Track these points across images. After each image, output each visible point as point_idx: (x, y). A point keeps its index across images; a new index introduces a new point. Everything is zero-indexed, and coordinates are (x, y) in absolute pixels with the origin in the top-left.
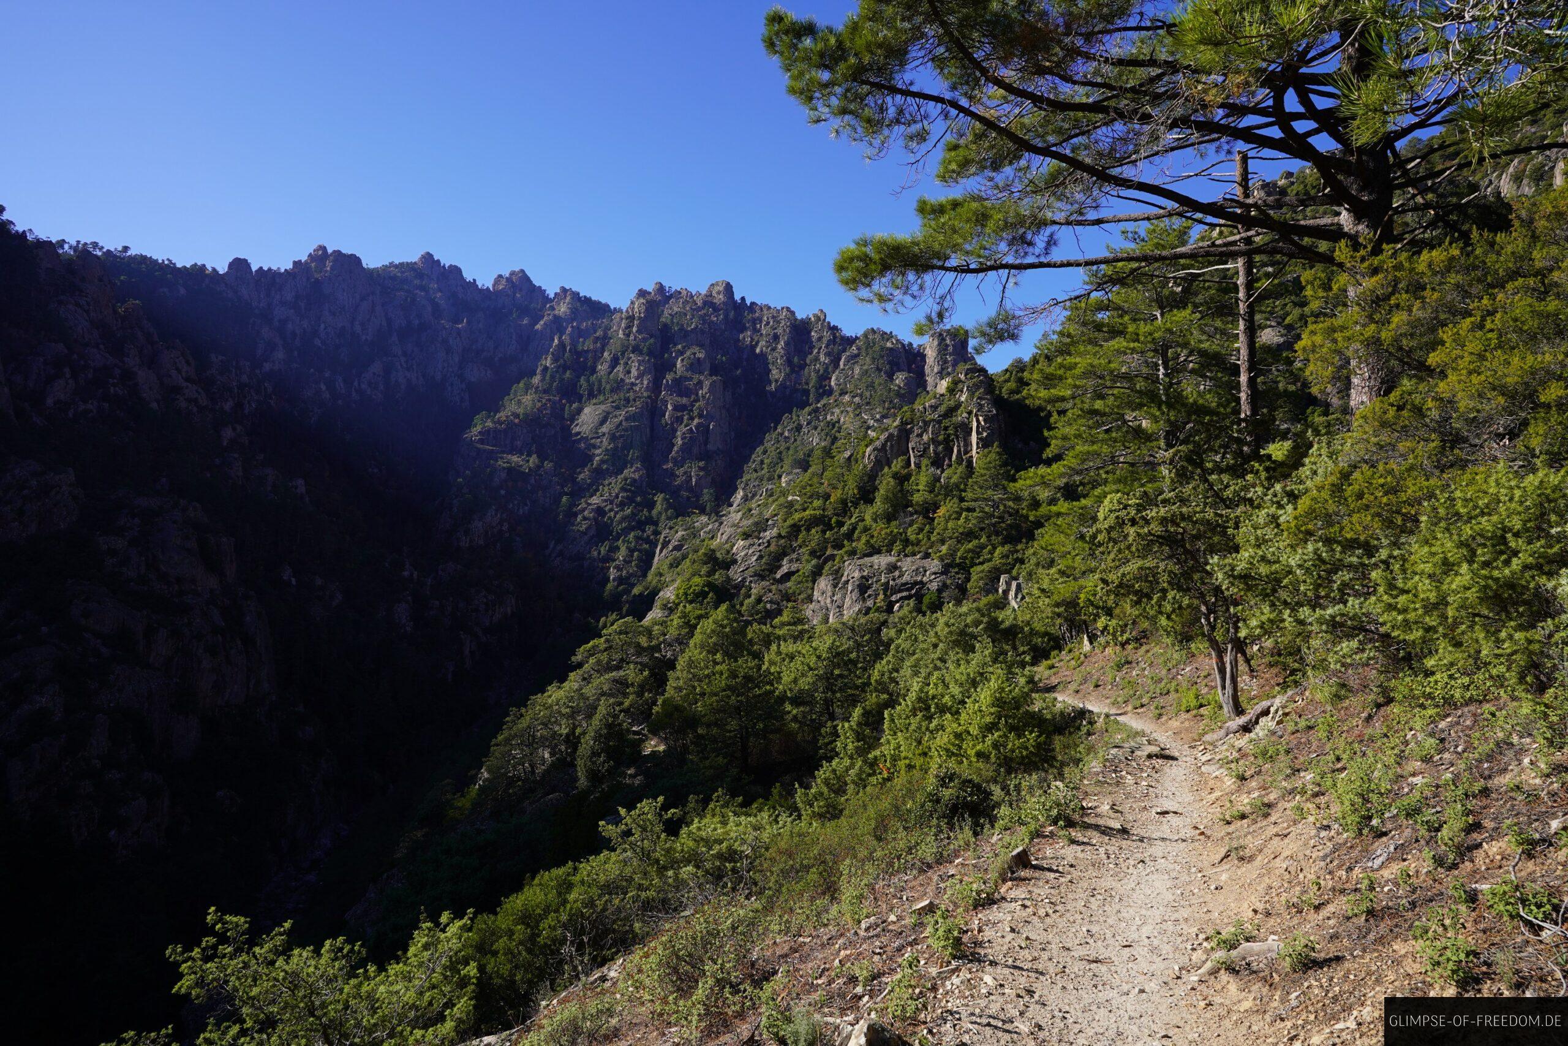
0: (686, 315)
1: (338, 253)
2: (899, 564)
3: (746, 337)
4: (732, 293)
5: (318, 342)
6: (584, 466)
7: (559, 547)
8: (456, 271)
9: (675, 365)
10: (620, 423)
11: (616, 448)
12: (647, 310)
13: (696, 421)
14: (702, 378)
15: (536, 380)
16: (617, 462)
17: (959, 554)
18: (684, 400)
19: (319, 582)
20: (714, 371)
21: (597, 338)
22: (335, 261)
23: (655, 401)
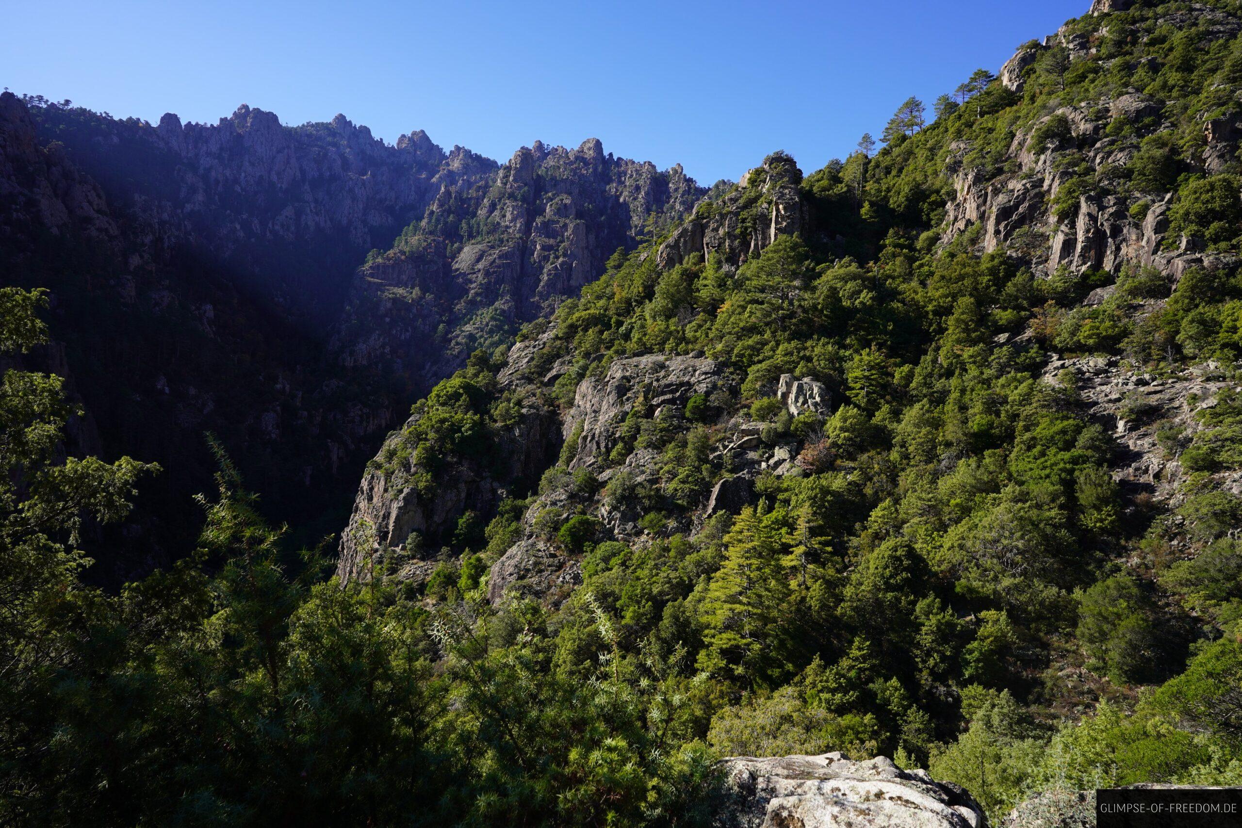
0: (559, 168)
1: (257, 111)
2: (667, 363)
3: (612, 188)
4: (601, 149)
5: (238, 188)
6: (460, 298)
7: (434, 368)
8: (365, 131)
9: (545, 211)
10: (494, 261)
11: (489, 283)
12: (522, 161)
13: (561, 260)
14: (568, 221)
15: (423, 223)
16: (490, 294)
17: (735, 352)
18: (552, 241)
19: (192, 391)
20: (579, 215)
21: (480, 187)
22: (255, 118)
23: (525, 242)
